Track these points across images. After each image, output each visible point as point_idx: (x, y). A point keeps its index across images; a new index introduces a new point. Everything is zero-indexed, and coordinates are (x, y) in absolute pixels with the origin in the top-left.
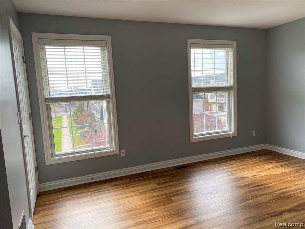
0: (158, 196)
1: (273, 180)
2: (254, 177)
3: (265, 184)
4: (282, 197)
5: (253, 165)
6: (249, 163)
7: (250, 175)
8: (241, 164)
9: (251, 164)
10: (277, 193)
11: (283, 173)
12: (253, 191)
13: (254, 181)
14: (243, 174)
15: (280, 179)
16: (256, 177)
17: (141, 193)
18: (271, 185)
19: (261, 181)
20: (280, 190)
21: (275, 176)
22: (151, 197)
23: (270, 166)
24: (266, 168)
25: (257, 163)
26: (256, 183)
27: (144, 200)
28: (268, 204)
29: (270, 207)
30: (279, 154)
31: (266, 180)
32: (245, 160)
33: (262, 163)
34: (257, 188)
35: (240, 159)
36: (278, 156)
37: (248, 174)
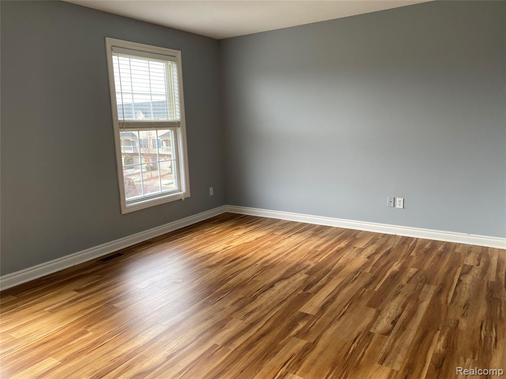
0: (88, 308)
1: (250, 249)
2: (225, 250)
3: (241, 255)
4: (266, 267)
5: (218, 235)
6: (212, 233)
7: (220, 248)
8: (202, 236)
9: (216, 234)
10: (259, 263)
11: (257, 239)
12: (231, 267)
13: (228, 254)
14: (210, 249)
15: (257, 246)
16: (228, 250)
17: (53, 311)
18: (249, 255)
19: (236, 253)
20: (261, 259)
21: (249, 244)
22: (74, 312)
23: (240, 232)
24: (236, 236)
25: (221, 232)
26: (230, 257)
27: (63, 320)
28: (254, 279)
29: (257, 281)
30: (245, 217)
31: (241, 250)
32: (206, 230)
33: (229, 230)
34: (233, 263)
35: (198, 230)
36: (244, 220)
37: (216, 248)
